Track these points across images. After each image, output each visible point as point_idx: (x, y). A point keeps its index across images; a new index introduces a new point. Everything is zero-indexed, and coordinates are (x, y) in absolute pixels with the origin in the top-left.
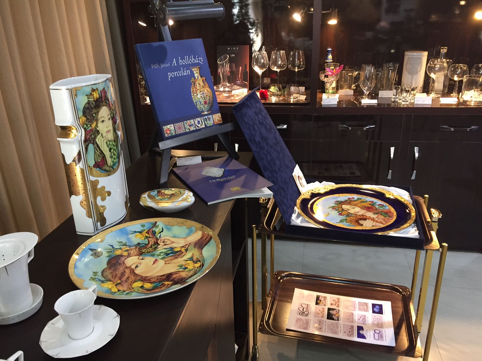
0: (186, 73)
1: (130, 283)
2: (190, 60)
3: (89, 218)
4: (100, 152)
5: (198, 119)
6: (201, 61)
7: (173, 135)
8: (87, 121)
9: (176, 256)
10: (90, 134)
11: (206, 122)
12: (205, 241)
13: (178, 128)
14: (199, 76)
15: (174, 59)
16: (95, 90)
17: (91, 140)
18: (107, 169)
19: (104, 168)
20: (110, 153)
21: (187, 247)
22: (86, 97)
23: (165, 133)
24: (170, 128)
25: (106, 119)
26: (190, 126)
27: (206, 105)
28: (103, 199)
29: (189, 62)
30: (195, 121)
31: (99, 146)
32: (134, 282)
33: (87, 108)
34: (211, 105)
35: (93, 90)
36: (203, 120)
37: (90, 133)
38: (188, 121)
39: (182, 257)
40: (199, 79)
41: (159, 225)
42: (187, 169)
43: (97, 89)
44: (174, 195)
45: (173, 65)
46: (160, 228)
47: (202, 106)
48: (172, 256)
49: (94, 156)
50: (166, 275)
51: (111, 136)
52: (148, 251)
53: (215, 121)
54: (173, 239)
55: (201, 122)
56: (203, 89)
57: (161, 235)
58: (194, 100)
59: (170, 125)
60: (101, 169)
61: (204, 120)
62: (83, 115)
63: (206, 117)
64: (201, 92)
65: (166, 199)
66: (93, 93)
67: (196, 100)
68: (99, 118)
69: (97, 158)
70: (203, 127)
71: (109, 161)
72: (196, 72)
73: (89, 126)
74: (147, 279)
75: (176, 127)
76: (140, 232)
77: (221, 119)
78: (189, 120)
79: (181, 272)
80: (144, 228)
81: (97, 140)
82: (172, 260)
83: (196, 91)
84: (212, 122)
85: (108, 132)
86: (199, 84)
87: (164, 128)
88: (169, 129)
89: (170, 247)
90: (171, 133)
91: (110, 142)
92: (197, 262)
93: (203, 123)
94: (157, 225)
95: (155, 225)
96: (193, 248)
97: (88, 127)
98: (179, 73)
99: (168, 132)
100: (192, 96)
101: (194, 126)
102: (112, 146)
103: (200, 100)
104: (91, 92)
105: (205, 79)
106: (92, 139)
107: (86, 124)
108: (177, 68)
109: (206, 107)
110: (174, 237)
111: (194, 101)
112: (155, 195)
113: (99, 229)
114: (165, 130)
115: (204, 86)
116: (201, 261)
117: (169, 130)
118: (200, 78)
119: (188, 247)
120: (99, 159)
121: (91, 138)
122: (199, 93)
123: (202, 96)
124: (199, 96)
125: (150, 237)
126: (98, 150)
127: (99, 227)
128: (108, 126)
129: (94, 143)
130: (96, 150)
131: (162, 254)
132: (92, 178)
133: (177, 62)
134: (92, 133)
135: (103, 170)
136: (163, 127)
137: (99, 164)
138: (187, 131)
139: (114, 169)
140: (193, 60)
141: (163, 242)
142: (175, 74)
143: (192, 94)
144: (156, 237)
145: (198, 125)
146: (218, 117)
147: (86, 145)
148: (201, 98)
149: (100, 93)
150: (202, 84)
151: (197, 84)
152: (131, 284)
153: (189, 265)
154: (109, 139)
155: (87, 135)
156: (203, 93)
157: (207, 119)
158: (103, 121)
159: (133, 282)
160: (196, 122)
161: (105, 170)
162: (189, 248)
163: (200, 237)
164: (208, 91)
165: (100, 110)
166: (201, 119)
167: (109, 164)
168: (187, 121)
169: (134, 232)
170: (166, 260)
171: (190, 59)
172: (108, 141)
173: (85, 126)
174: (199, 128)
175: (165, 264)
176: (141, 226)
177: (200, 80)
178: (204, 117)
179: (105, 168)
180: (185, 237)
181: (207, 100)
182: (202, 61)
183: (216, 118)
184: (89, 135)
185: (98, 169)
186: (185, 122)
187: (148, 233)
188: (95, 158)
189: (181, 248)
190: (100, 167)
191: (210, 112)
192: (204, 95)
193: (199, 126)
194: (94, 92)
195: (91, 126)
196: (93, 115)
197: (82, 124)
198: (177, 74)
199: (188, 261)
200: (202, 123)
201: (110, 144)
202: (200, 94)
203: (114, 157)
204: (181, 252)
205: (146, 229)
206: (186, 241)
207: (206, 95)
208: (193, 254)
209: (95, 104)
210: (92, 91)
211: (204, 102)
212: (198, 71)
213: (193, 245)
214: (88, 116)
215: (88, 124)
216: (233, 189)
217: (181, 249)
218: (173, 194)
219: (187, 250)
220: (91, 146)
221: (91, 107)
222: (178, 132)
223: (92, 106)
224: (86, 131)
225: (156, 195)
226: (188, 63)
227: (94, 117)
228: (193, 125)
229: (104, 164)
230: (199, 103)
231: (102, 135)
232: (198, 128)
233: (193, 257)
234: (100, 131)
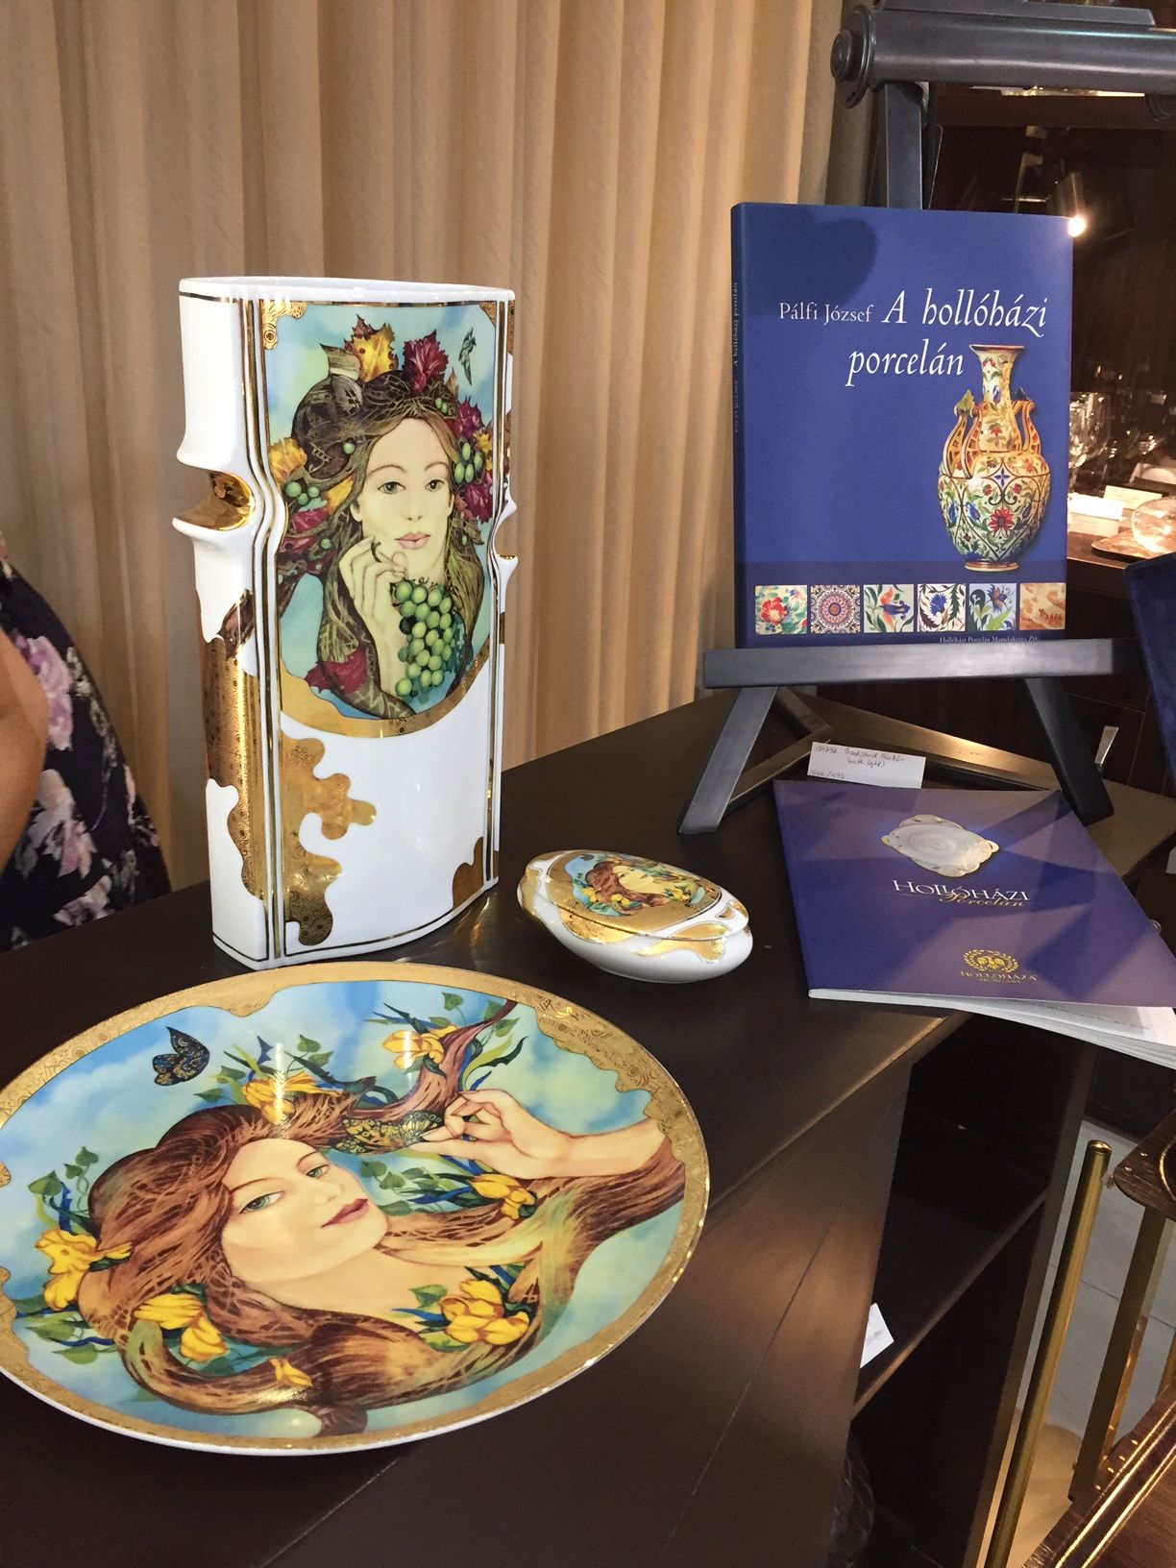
0: (944, 365)
1: (153, 1284)
2: (982, 311)
3: (254, 894)
4: (351, 621)
5: (939, 587)
6: (1034, 322)
7: (796, 632)
8: (306, 467)
9: (454, 1225)
10: (315, 531)
11: (975, 608)
12: (644, 1199)
13: (825, 609)
14: (1006, 393)
15: (902, 295)
16: (374, 332)
17: (315, 558)
18: (372, 706)
19: (359, 696)
20: (404, 636)
21: (540, 1194)
22: (323, 356)
23: (759, 614)
24: (786, 599)
25: (416, 479)
26: (891, 610)
27: (1001, 532)
28: (332, 830)
29: (971, 317)
30: (922, 597)
31: (352, 594)
32: (169, 1290)
33: (320, 410)
34: (1029, 536)
35: (366, 332)
36: (961, 599)
37: (312, 523)
38: (884, 586)
39: (477, 1240)
40: (999, 406)
41: (518, 1024)
42: (834, 797)
43: (388, 332)
44: (652, 905)
45: (886, 321)
46: (511, 1037)
47: (980, 532)
48: (443, 1215)
49: (320, 634)
50: (323, 1320)
51: (427, 563)
52: (371, 1137)
53: (1024, 612)
54: (516, 1120)
55: (948, 606)
56: (1007, 456)
57: (490, 1072)
58: (945, 496)
59: (791, 588)
60: (342, 696)
61: (968, 598)
62: (294, 435)
63: (986, 587)
64: (990, 464)
65: (610, 911)
66: (363, 346)
67: (957, 498)
68: (372, 466)
69: (331, 645)
70: (956, 629)
71: (393, 673)
72: (994, 369)
73: (314, 491)
74: (228, 1301)
75: (818, 601)
76: (421, 1028)
77: (1062, 612)
78: (895, 581)
79: (403, 1335)
80: (452, 1015)
81: (344, 565)
82: (423, 1236)
83: (969, 460)
84: (1011, 617)
85: (415, 541)
86: (991, 427)
87: (757, 594)
88: (783, 605)
89: (472, 1162)
90: (784, 622)
91: (414, 587)
92: (514, 1313)
93: (962, 610)
94: (507, 1017)
95: (499, 1015)
96: (566, 1213)
97: (310, 499)
98: (904, 364)
99: (774, 614)
100: (942, 479)
101: (910, 614)
102: (424, 610)
103: (976, 502)
104: (349, 339)
105: (1032, 412)
106: (319, 557)
107: (301, 481)
108: (905, 339)
109: (997, 541)
110: (532, 1111)
111: (943, 503)
112: (580, 875)
113: (288, 953)
114: (761, 601)
115: (1019, 442)
116: (540, 1312)
117: (777, 607)
118: (1009, 402)
119: (545, 1197)
120: (341, 650)
121: (315, 547)
122: (981, 470)
123: (993, 485)
124: (976, 484)
125: (436, 1069)
126: (344, 612)
127: (293, 943)
128: (414, 515)
129: (329, 576)
130: (330, 607)
131: (410, 1184)
132: (291, 728)
133: (914, 308)
134: (323, 526)
135: (349, 703)
136: (758, 589)
137: (335, 674)
138: (868, 628)
139: (413, 712)
140: (994, 312)
141: (466, 1119)
142: (883, 364)
143: (943, 468)
144: (460, 1080)
145: (931, 616)
146: (1050, 600)
147: (289, 574)
148: (981, 494)
149: (399, 351)
150: (1008, 429)
151: (985, 428)
152: (151, 1290)
153: (467, 1312)
154: (414, 574)
155: (299, 532)
156: (999, 473)
157: (988, 598)
158: (391, 486)
159: (166, 1285)
160: (926, 598)
161: (364, 710)
162: (548, 1199)
163: (638, 1162)
164: (1030, 468)
165: (382, 431)
166: (954, 592)
167: (388, 684)
168: (881, 583)
169: (398, 1016)
170: (401, 1223)
171: (983, 307)
172: (405, 580)
173: (294, 489)
174: (934, 630)
175: (378, 1247)
176: (442, 999)
177: (1004, 409)
178: (973, 587)
179: (363, 698)
180: (576, 1130)
181: (1014, 507)
182: (1041, 324)
183: (1035, 600)
184: (308, 533)
185: (326, 693)
186: (871, 589)
187: (446, 1048)
188: (319, 641)
189: (512, 1188)
190: (337, 687)
191: (1014, 566)
192: (1006, 481)
193: (937, 618)
194: (367, 338)
195: (322, 494)
196: (341, 445)
197: (278, 475)
198: (893, 362)
199: (484, 1283)
200: (956, 610)
201: (410, 598)
202: (984, 474)
203: (424, 658)
204: (493, 1214)
205: (455, 1018)
206: (562, 1159)
207: (1013, 485)
208: (539, 1248)
209: (360, 399)
210: (360, 336)
211: (995, 515)
212: (1009, 366)
213: (575, 1194)
214: (318, 444)
215: (312, 484)
216: (975, 959)
217: (506, 1191)
218: (650, 899)
219: (527, 1211)
220: (309, 588)
221: (339, 408)
222: (823, 626)
223: (347, 406)
224: (296, 511)
225: (583, 880)
226: (966, 323)
227: (347, 457)
228: (907, 608)
229: (362, 681)
230: (968, 514)
231: (373, 549)
232: (926, 629)
233: (524, 1272)
234: (366, 528)
